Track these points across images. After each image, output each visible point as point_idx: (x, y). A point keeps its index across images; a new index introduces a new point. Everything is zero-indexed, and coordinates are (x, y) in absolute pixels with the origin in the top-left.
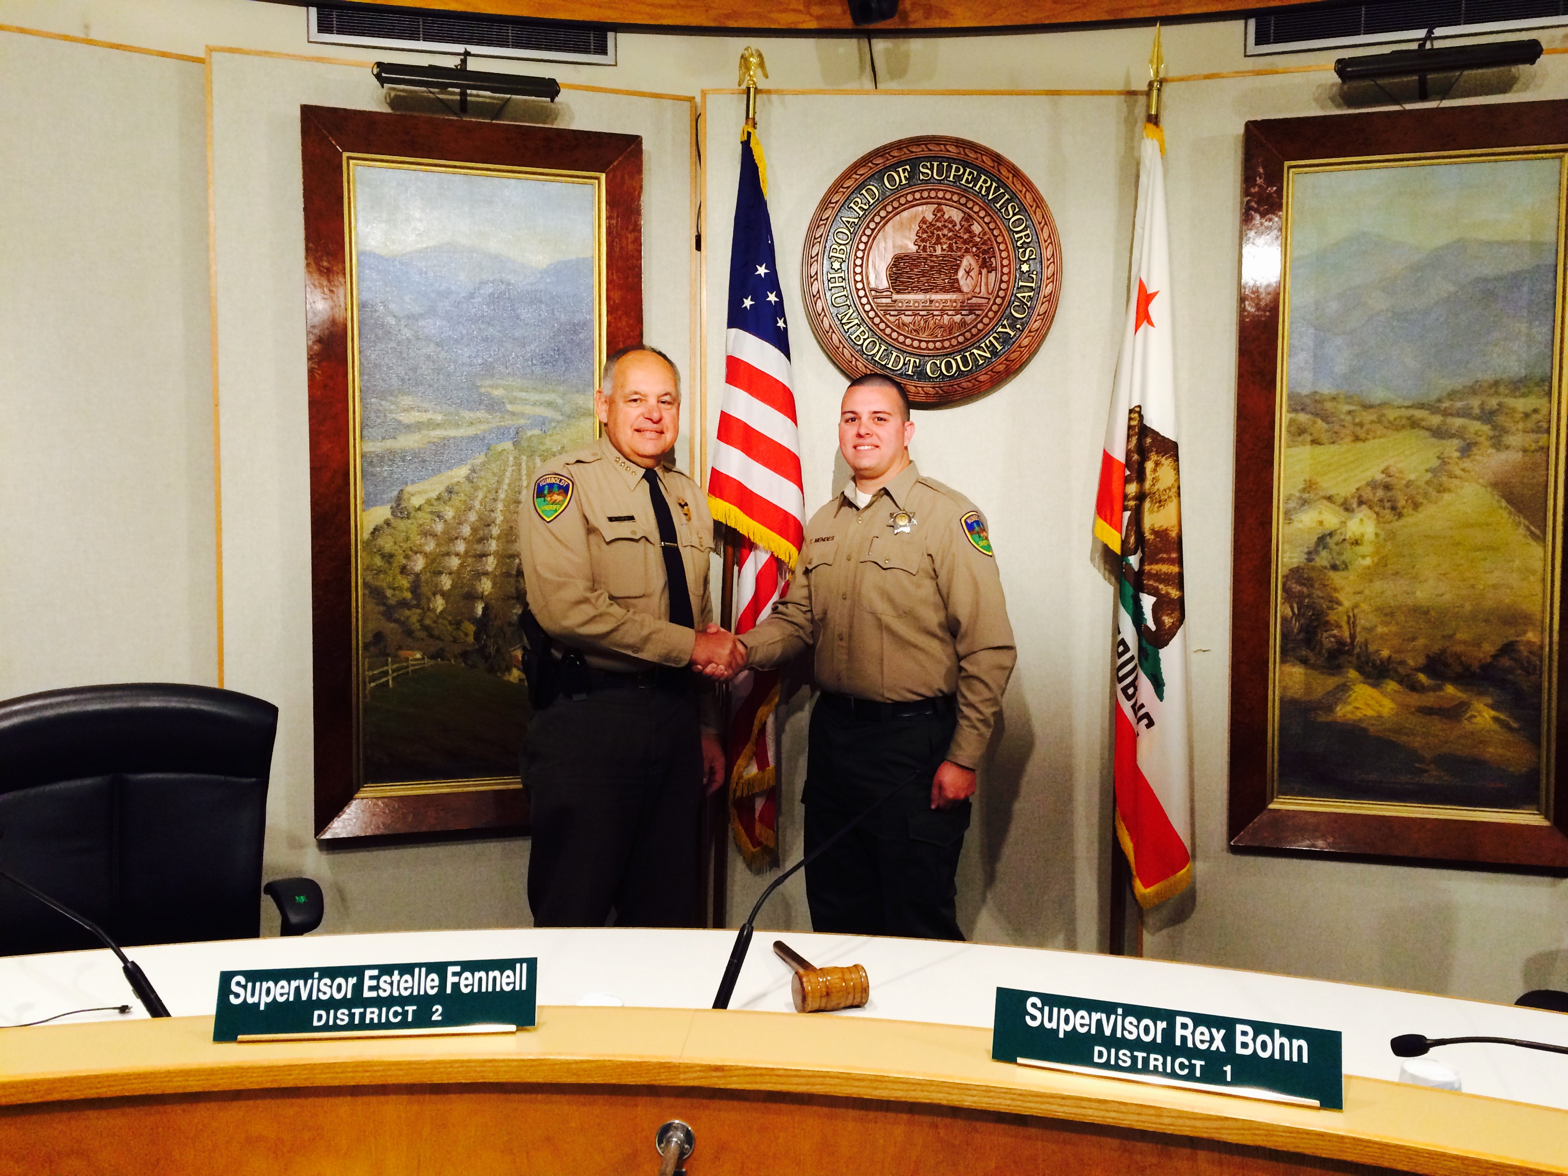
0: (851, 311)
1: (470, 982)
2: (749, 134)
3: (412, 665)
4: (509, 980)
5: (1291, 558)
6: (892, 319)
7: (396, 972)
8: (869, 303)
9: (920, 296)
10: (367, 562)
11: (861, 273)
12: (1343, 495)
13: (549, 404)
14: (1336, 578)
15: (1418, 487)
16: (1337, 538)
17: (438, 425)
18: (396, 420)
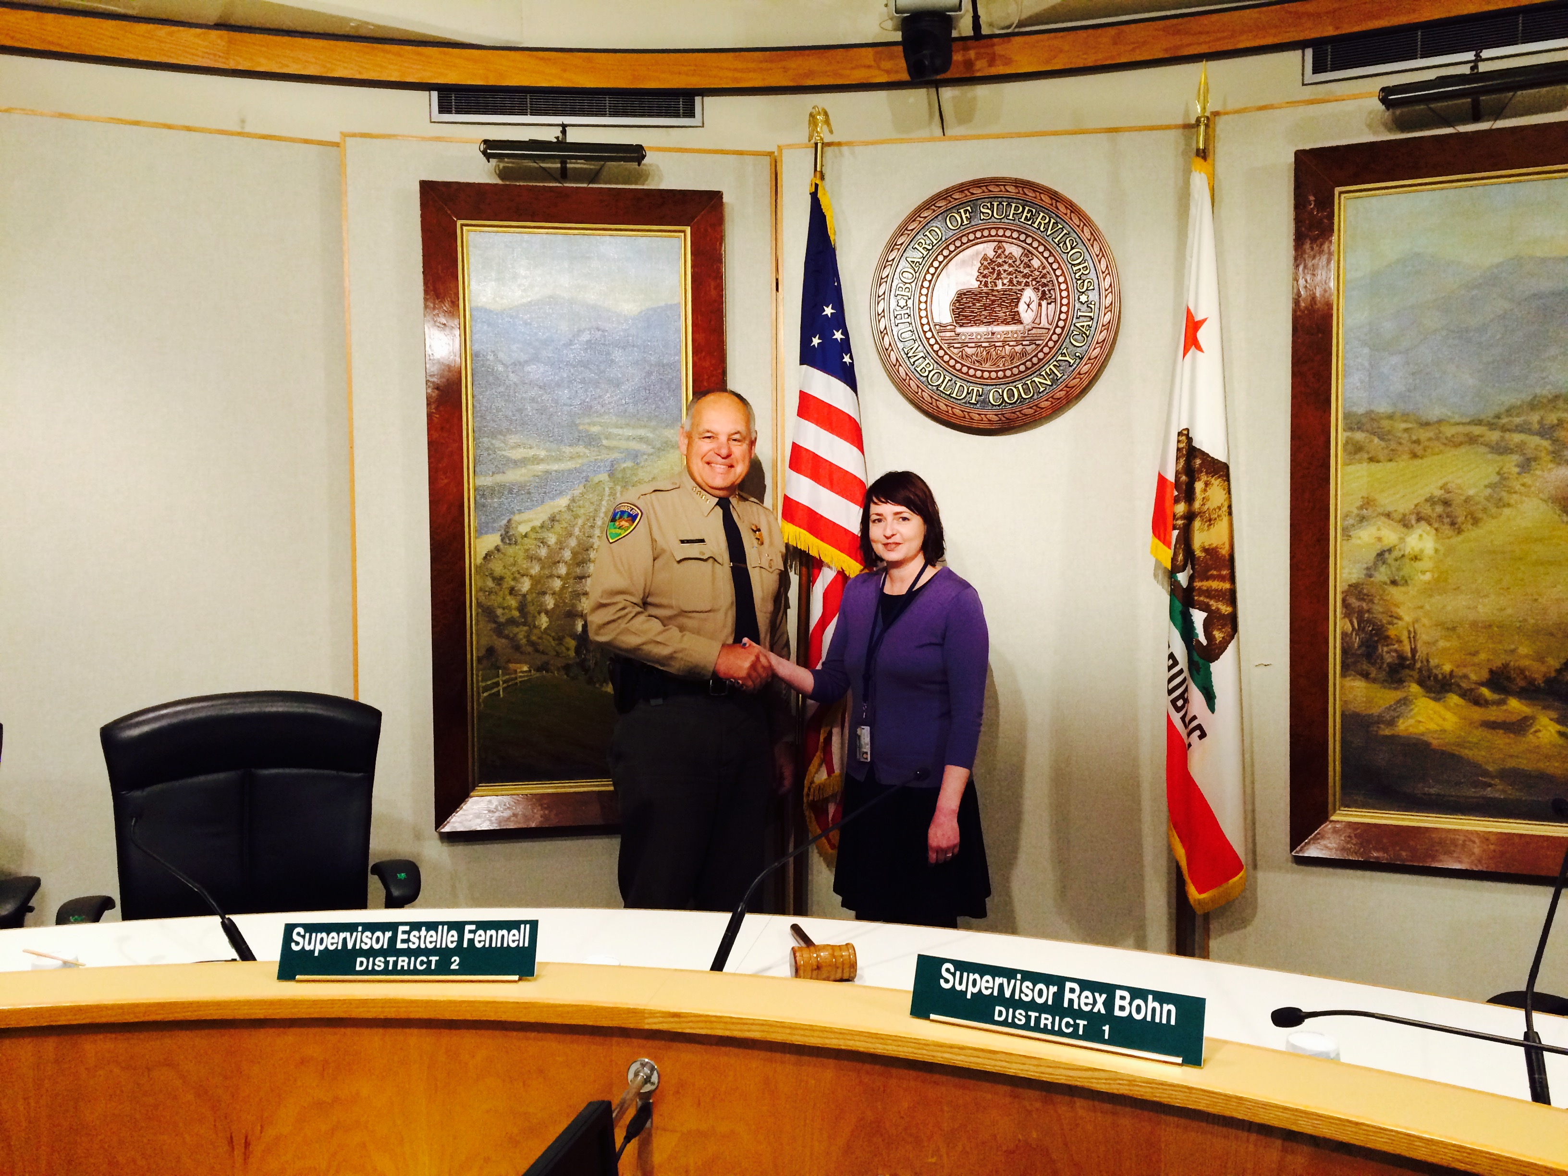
0: (916, 345)
1: (483, 938)
2: (817, 185)
3: (521, 677)
4: (514, 938)
5: (1350, 573)
6: (956, 351)
7: (424, 929)
8: (933, 336)
9: (982, 329)
10: (480, 584)
11: (926, 309)
12: (1401, 510)
13: (641, 439)
14: (1396, 593)
15: (1477, 504)
16: (1396, 553)
17: (542, 460)
18: (505, 457)
